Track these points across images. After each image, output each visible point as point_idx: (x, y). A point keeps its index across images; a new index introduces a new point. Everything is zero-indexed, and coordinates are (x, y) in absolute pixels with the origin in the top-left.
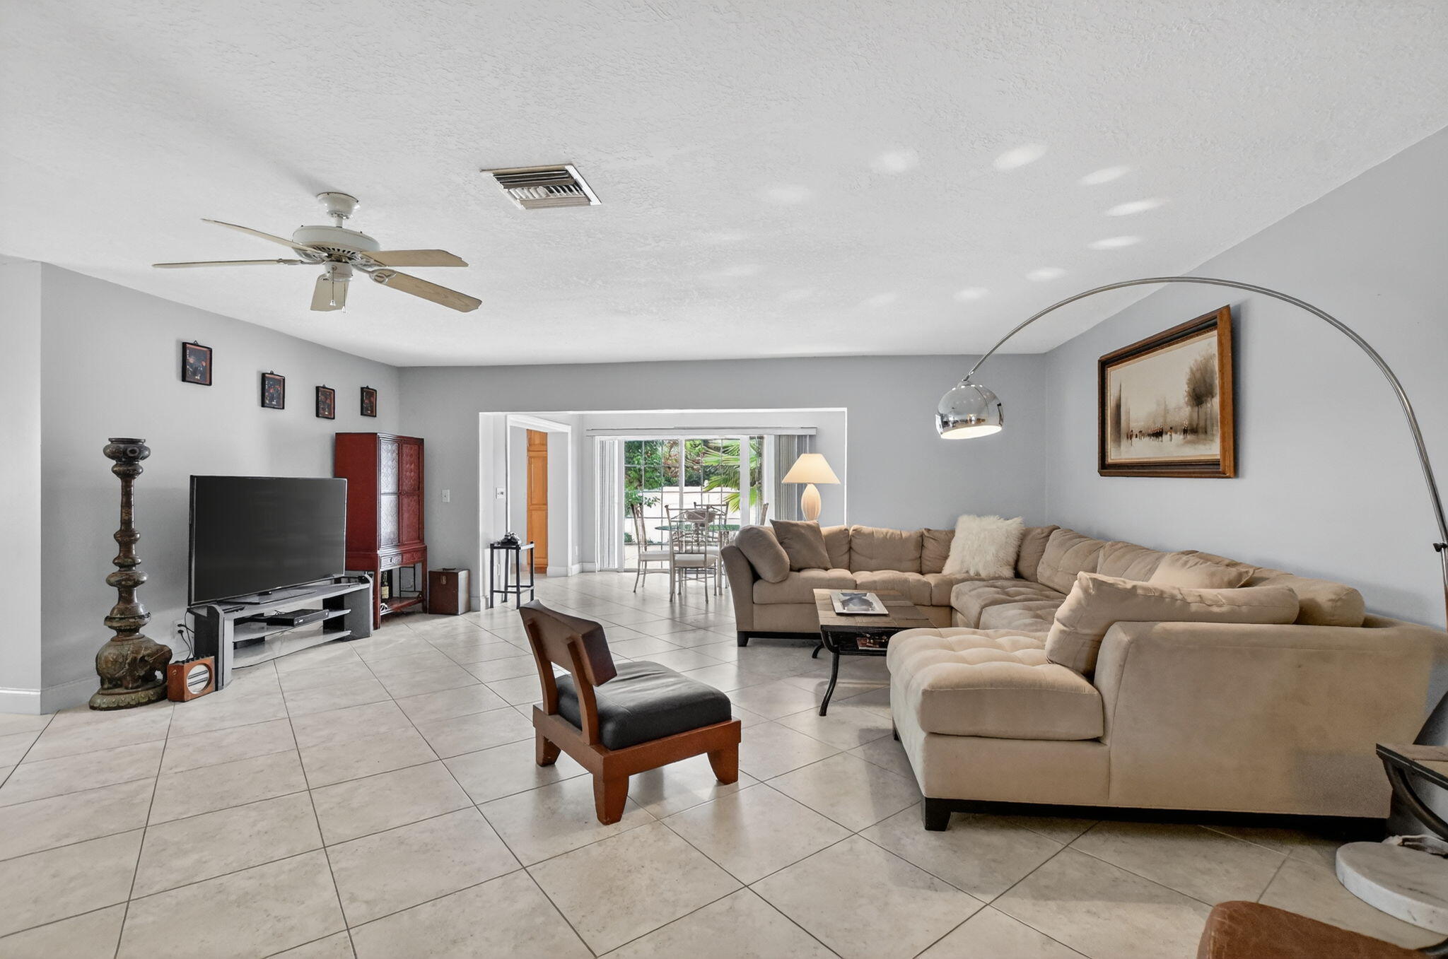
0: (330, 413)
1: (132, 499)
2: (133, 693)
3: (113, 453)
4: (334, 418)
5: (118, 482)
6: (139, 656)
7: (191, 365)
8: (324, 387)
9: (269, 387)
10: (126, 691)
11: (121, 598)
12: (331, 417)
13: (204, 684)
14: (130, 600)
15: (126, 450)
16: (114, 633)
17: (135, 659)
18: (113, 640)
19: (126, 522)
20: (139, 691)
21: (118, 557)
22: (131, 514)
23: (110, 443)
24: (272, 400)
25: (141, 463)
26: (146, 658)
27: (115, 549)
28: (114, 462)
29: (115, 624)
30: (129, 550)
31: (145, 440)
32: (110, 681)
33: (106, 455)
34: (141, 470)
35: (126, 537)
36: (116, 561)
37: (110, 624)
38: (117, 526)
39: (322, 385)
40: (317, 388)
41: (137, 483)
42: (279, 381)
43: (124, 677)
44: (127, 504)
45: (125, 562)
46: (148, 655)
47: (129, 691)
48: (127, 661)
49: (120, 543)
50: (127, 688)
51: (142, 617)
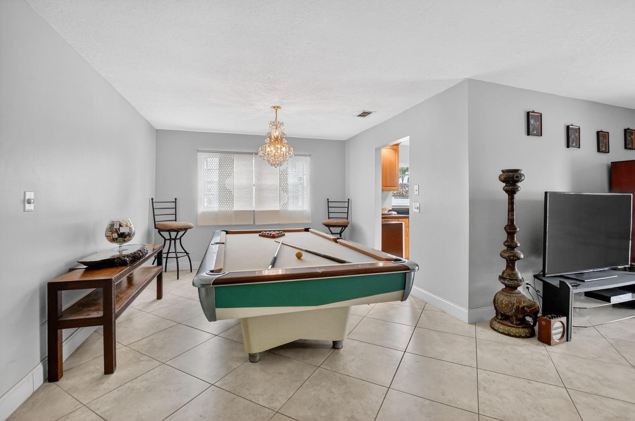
0: (606, 149)
1: (514, 206)
2: (516, 328)
3: (505, 178)
4: (608, 152)
5: (506, 196)
6: (521, 306)
7: (532, 125)
8: (602, 131)
9: (571, 134)
10: (511, 325)
11: (508, 267)
12: (607, 151)
13: (560, 335)
14: (513, 269)
15: (514, 176)
16: (504, 287)
17: (518, 307)
18: (503, 290)
19: (511, 221)
20: (519, 328)
21: (507, 241)
22: (514, 216)
23: (502, 173)
24: (573, 143)
25: (519, 184)
26: (525, 308)
27: (504, 236)
28: (504, 184)
29: (506, 282)
30: (513, 238)
31: (521, 170)
32: (502, 315)
33: (500, 180)
34: (520, 189)
35: (511, 230)
36: (506, 244)
37: (502, 281)
38: (505, 223)
39: (600, 130)
40: (598, 133)
41: (517, 196)
42: (576, 129)
43: (512, 316)
44: (511, 210)
45: (510, 246)
46: (526, 307)
47: (513, 325)
48: (514, 308)
49: (507, 232)
50: (512, 323)
51: (521, 281)
